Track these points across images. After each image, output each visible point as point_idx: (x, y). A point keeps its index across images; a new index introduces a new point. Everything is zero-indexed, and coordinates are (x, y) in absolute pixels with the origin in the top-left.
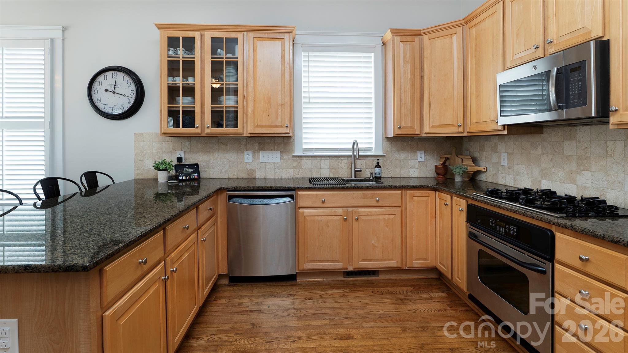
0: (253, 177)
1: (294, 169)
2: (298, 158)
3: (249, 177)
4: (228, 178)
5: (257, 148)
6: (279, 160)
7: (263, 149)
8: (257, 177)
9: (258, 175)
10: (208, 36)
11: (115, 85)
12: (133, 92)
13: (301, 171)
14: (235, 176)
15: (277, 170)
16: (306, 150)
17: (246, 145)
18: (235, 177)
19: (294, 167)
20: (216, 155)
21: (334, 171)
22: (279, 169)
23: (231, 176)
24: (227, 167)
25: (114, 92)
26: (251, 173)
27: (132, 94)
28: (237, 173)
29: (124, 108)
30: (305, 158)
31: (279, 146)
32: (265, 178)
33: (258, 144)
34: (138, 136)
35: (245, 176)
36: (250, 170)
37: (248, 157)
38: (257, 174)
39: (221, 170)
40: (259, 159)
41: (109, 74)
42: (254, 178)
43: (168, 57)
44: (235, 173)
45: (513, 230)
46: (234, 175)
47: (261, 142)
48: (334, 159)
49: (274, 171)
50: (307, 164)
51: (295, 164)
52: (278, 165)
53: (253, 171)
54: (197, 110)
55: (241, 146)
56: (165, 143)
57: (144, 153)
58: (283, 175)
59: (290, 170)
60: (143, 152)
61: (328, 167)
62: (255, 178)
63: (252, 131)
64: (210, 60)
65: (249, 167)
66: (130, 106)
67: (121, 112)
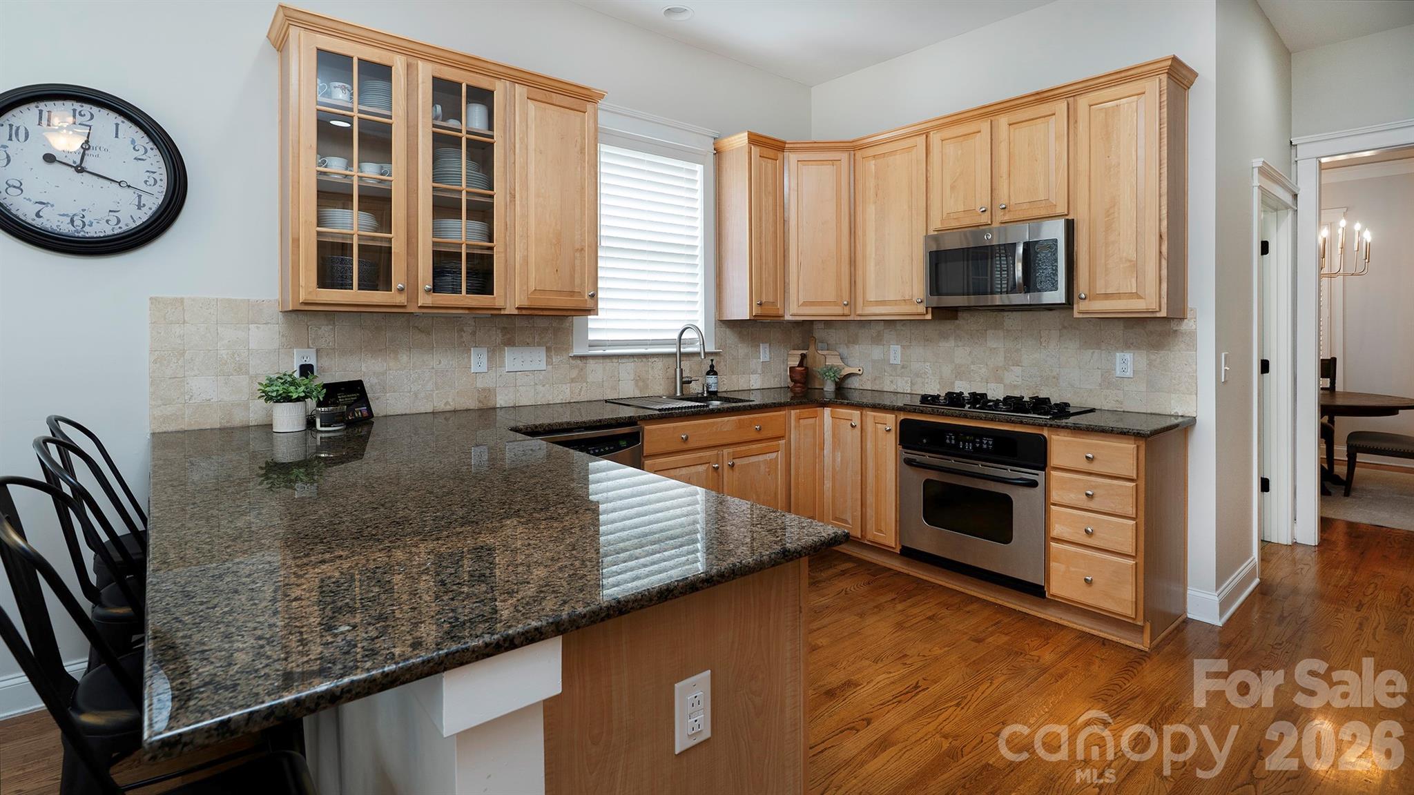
0: (491, 405)
1: (573, 385)
2: (579, 362)
3: (481, 405)
4: (433, 413)
5: (499, 340)
6: (543, 366)
7: (510, 343)
8: (498, 406)
9: (501, 400)
10: (423, 70)
11: (86, 147)
12: (154, 175)
13: (584, 389)
14: (450, 405)
15: (540, 388)
16: (594, 344)
17: (474, 333)
18: (448, 408)
19: (573, 380)
20: (404, 358)
21: (641, 384)
22: (544, 386)
23: (441, 406)
24: (430, 386)
25: (81, 170)
26: (486, 397)
27: (152, 182)
28: (454, 399)
29: (119, 221)
30: (591, 361)
31: (543, 335)
32: (514, 407)
33: (500, 331)
34: (169, 308)
35: (473, 404)
36: (484, 390)
37: (478, 361)
38: (497, 399)
39: (416, 395)
40: (502, 365)
41: (60, 110)
42: (491, 408)
43: (317, 104)
44: (450, 400)
45: (987, 443)
46: (447, 403)
47: (506, 326)
48: (642, 361)
49: (533, 390)
50: (596, 372)
51: (574, 373)
52: (541, 378)
53: (489, 392)
54: (397, 247)
55: (464, 335)
56: (258, 328)
57: (187, 356)
58: (550, 398)
59: (564, 386)
60: (183, 354)
61: (632, 377)
62: (495, 408)
63: (526, 304)
64: (430, 130)
65: (480, 384)
66: (143, 216)
67: (109, 232)
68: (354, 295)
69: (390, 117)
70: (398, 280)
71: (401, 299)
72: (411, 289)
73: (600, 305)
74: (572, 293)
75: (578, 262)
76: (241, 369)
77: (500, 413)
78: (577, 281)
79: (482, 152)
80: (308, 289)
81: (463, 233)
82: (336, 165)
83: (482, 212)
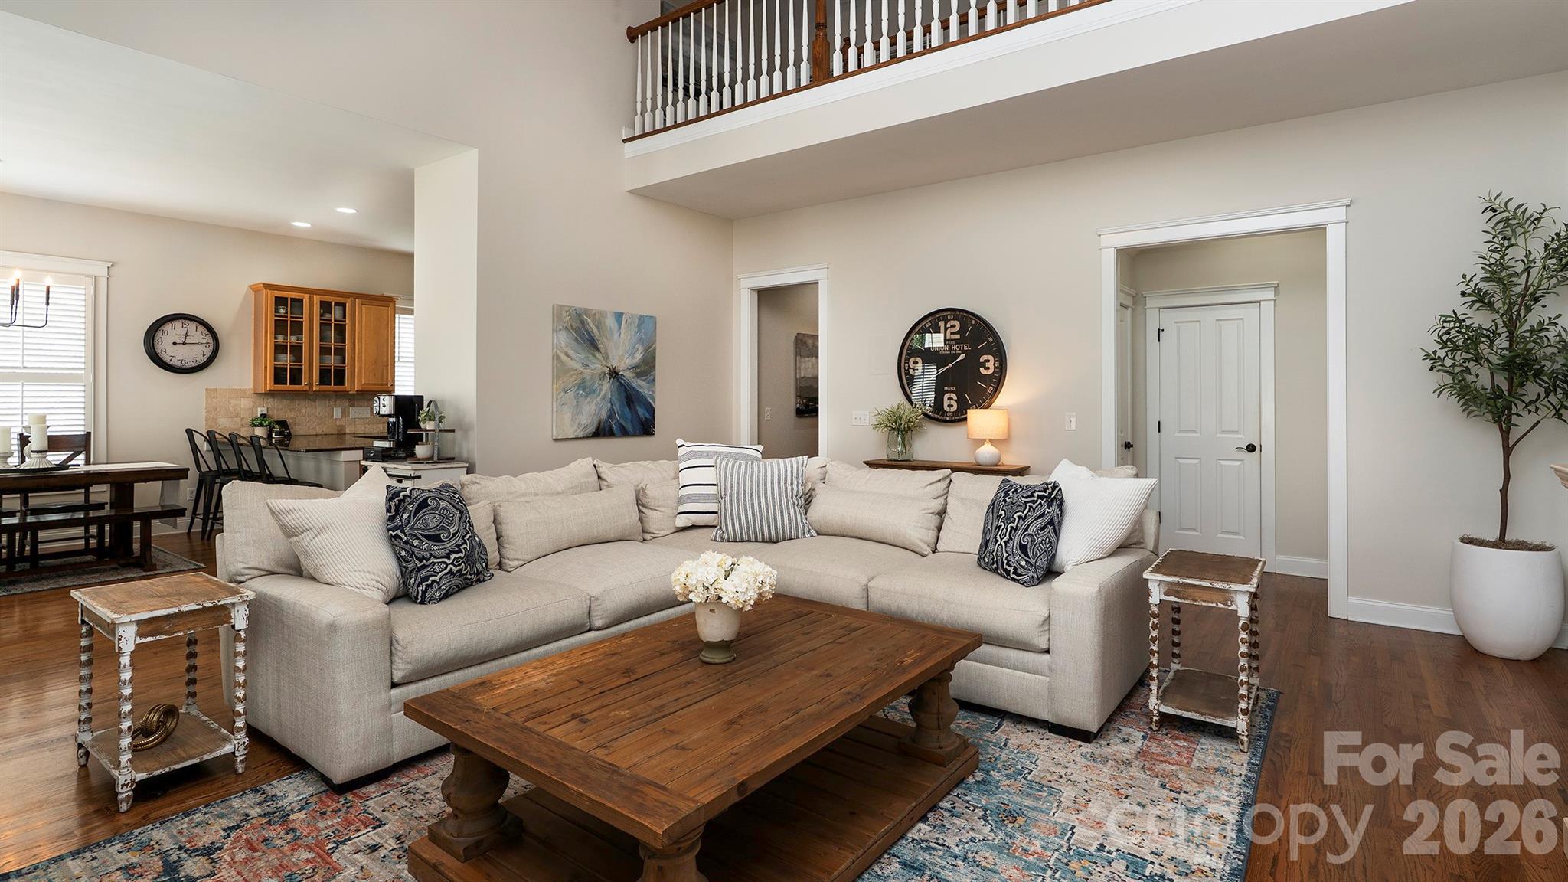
0: (343, 432)
3: (339, 433)
4: (317, 435)
5: (347, 404)
6: (368, 415)
7: (352, 405)
8: (347, 433)
9: (348, 430)
10: (316, 299)
11: (186, 336)
12: (208, 343)
14: (324, 432)
15: (367, 426)
17: (335, 402)
20: (304, 411)
22: (369, 425)
23: (320, 432)
24: (315, 423)
25: (184, 343)
26: (341, 429)
27: (208, 345)
28: (326, 430)
29: (197, 360)
31: (369, 402)
32: (355, 434)
33: (348, 400)
34: (211, 393)
35: (334, 431)
36: (340, 426)
37: (337, 413)
38: (346, 430)
39: (309, 427)
40: (349, 415)
41: (178, 323)
43: (276, 316)
44: (324, 430)
46: (322, 431)
47: (351, 398)
49: (364, 426)
52: (367, 421)
53: (343, 427)
54: (305, 368)
55: (331, 402)
56: (245, 399)
57: (218, 410)
58: (372, 430)
60: (216, 409)
63: (360, 389)
64: (319, 321)
65: (338, 423)
66: (205, 359)
67: (193, 365)
68: (288, 386)
69: (302, 318)
70: (305, 382)
71: (307, 388)
72: (310, 384)
73: (396, 388)
74: (382, 384)
75: (385, 371)
76: (238, 415)
77: (347, 437)
78: (385, 379)
79: (341, 330)
80: (270, 385)
81: (332, 360)
82: (280, 339)
83: (340, 352)
